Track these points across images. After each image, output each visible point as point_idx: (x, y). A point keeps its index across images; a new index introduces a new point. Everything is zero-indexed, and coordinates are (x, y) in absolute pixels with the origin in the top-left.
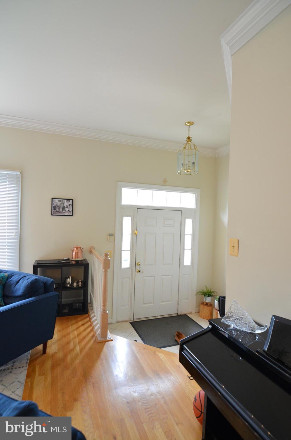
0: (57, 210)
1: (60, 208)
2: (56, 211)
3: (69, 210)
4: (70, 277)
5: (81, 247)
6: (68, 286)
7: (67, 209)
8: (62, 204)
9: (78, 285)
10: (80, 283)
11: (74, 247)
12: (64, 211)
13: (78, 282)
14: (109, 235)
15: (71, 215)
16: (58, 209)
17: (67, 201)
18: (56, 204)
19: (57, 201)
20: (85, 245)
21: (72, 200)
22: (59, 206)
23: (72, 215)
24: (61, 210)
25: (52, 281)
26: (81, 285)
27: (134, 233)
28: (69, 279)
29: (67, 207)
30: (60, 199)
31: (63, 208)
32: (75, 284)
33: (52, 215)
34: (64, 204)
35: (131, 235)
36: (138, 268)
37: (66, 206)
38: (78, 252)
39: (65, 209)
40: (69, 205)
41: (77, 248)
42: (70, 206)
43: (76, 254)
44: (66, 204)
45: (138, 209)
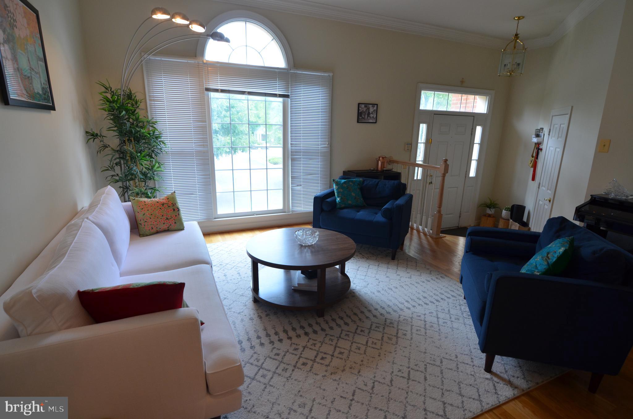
1: (365, 114)
2: (362, 118)
3: (373, 117)
5: (386, 157)
7: (372, 115)
8: (368, 110)
11: (379, 157)
12: (369, 118)
14: (407, 144)
15: (375, 122)
16: (364, 115)
18: (362, 110)
19: (363, 106)
21: (377, 105)
22: (365, 112)
24: (366, 116)
27: (429, 142)
29: (372, 113)
30: (366, 105)
31: (369, 114)
33: (358, 122)
34: (369, 109)
35: (425, 144)
37: (371, 112)
38: (384, 162)
39: (370, 116)
40: (374, 110)
41: (383, 158)
42: (374, 112)
43: (382, 164)
44: (371, 110)
45: (434, 114)
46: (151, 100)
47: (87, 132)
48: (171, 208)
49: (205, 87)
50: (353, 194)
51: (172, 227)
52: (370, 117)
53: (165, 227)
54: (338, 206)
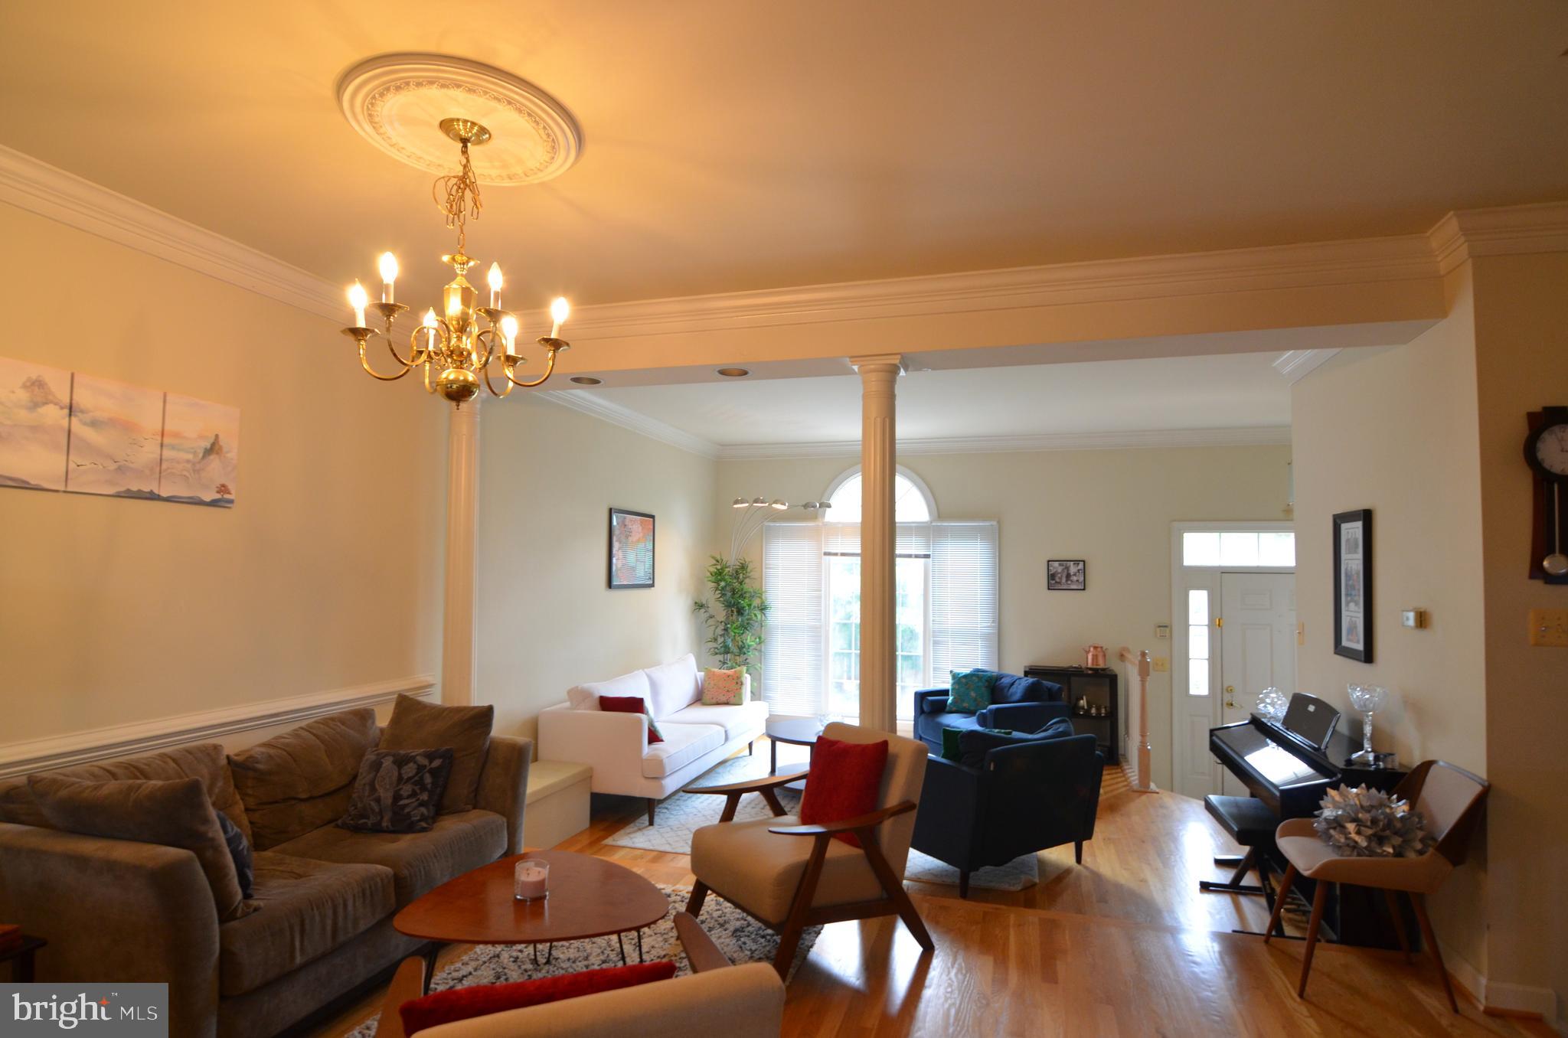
0: (1058, 580)
1: (1062, 576)
2: (1056, 582)
3: (1077, 581)
4: (1084, 698)
5: (1102, 647)
6: (1081, 713)
7: (1075, 578)
8: (1066, 571)
9: (1100, 714)
10: (1103, 711)
11: (1090, 647)
12: (1069, 582)
13: (1098, 709)
14: (1160, 627)
16: (1059, 578)
17: (1074, 564)
18: (1055, 570)
19: (1056, 564)
20: (1111, 644)
21: (1084, 561)
22: (1060, 574)
23: (1084, 589)
24: (1064, 580)
25: (1059, 688)
26: (1106, 714)
27: (1216, 624)
28: (1082, 702)
29: (1075, 575)
30: (1062, 562)
31: (1068, 576)
32: (1093, 711)
33: (1049, 589)
34: (1067, 568)
35: (1209, 627)
36: (1227, 698)
37: (1072, 574)
38: (1097, 656)
39: (1071, 579)
40: (1079, 570)
41: (1095, 648)
42: (1079, 572)
43: (1093, 659)
44: (1073, 569)
45: (1223, 573)
46: (766, 568)
47: (696, 603)
48: (735, 681)
49: (823, 551)
50: (973, 694)
51: (731, 701)
52: (1072, 581)
53: (724, 699)
54: (948, 709)
